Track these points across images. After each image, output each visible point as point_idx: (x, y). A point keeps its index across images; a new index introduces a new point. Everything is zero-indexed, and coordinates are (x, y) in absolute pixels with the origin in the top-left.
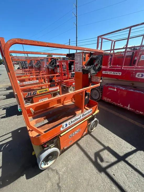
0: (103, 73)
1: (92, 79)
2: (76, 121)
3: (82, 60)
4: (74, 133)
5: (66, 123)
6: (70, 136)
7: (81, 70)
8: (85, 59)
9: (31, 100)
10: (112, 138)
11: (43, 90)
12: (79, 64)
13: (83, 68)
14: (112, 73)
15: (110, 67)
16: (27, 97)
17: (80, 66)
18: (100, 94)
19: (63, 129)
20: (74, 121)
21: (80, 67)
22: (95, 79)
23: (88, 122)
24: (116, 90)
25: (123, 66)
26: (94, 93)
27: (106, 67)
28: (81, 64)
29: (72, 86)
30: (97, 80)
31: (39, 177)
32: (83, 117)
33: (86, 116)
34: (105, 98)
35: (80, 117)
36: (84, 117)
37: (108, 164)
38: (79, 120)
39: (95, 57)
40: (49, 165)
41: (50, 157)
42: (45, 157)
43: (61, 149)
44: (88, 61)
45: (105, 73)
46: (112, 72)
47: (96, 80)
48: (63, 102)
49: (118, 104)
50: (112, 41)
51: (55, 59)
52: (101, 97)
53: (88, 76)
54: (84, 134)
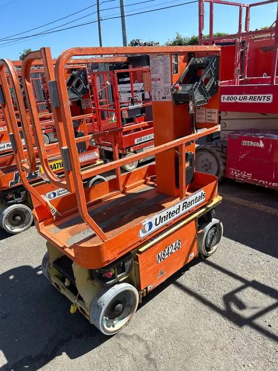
0: (222, 101)
1: (198, 116)
2: (170, 218)
3: (170, 71)
4: (166, 250)
5: (150, 220)
6: (159, 255)
7: (170, 95)
8: (177, 68)
9: (22, 196)
10: (262, 263)
11: (55, 163)
12: (162, 80)
13: (175, 90)
14: (248, 99)
15: (241, 82)
16: (14, 186)
17: (166, 85)
18: (221, 164)
19: (145, 234)
20: (165, 217)
21: (165, 88)
22: (203, 116)
23: (198, 225)
24: (262, 145)
25: (275, 77)
26: (203, 161)
27: (229, 83)
28: (168, 82)
29: (132, 150)
30: (210, 118)
31: (100, 351)
32: (185, 210)
33: (191, 207)
34: (234, 172)
35: (179, 209)
36: (188, 209)
37: (256, 311)
38: (176, 216)
39: (200, 61)
40: (117, 328)
41: (119, 305)
42: (110, 300)
43: (142, 289)
44: (184, 72)
45: (230, 101)
46: (249, 96)
47: (208, 118)
48: (124, 186)
49: (274, 184)
50: (240, 6)
51: (82, 70)
52: (225, 171)
53: (189, 109)
54: (190, 259)
